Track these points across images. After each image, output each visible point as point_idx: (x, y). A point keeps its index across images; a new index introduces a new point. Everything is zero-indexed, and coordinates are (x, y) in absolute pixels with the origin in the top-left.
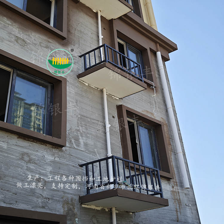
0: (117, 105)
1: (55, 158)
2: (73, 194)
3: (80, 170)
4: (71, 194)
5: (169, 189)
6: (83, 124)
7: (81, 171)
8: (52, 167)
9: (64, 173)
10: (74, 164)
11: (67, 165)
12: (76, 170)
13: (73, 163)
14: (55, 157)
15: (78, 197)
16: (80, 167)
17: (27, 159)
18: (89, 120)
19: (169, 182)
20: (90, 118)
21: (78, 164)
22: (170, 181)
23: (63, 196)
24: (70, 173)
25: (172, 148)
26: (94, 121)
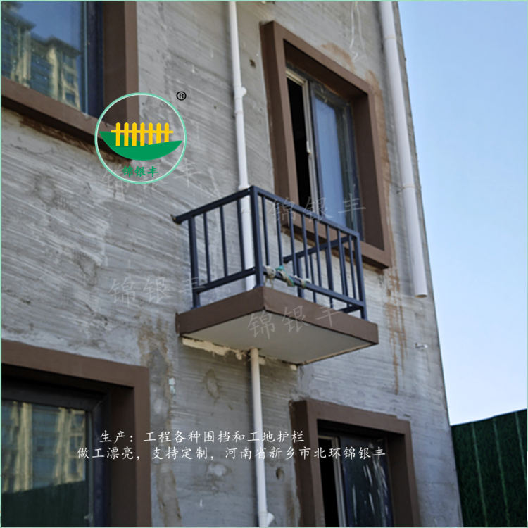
0: (260, 23)
1: (114, 194)
2: (162, 306)
3: (176, 234)
4: (157, 306)
5: (379, 299)
6: (178, 84)
7: (178, 238)
8: (109, 222)
9: (138, 240)
10: (161, 214)
11: (146, 216)
12: (167, 233)
13: (157, 209)
14: (115, 191)
15: (174, 316)
16: (175, 225)
17: (47, 193)
18: (193, 71)
19: (381, 276)
20: (195, 66)
21: (169, 216)
22: (383, 274)
23: (140, 312)
24: (152, 240)
25: (390, 170)
26: (207, 76)
